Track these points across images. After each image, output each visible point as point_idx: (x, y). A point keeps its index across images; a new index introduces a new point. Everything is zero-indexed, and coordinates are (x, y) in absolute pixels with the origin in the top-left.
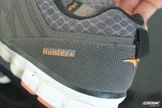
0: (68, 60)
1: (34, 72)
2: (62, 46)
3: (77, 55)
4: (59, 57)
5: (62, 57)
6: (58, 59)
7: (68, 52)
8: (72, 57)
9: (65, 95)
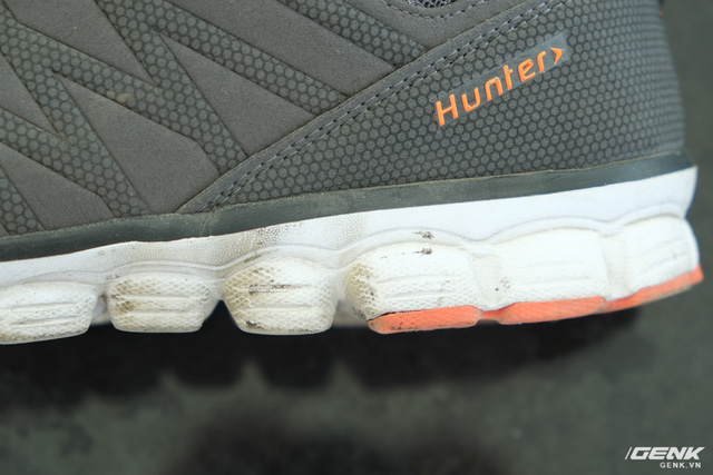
0: (554, 83)
1: (420, 236)
2: (510, 45)
3: (574, 47)
4: (516, 94)
5: (529, 86)
6: (513, 104)
7: (544, 53)
8: (564, 64)
9: (595, 230)
